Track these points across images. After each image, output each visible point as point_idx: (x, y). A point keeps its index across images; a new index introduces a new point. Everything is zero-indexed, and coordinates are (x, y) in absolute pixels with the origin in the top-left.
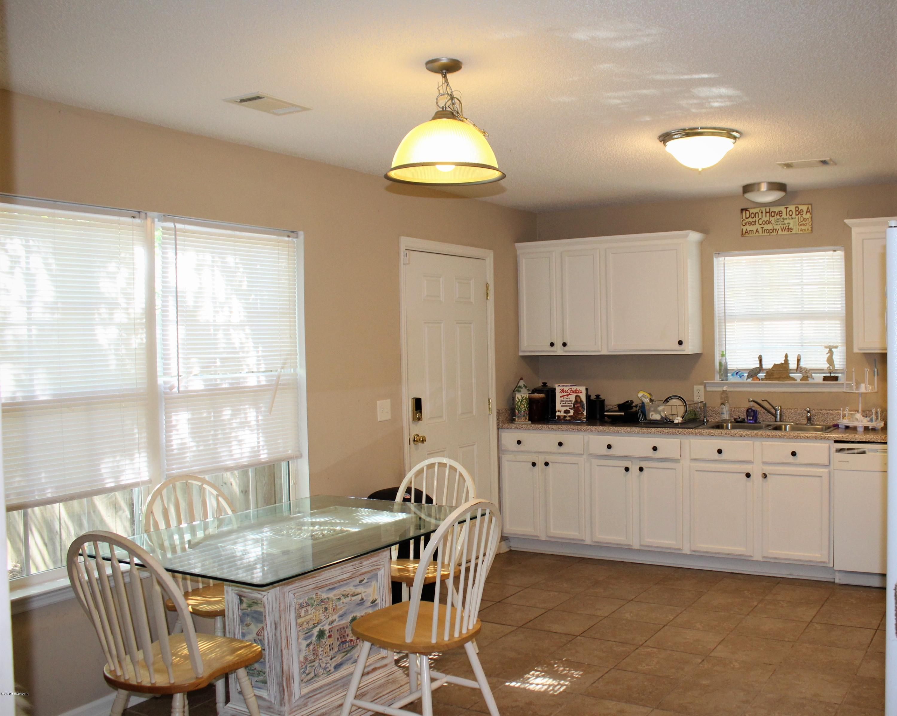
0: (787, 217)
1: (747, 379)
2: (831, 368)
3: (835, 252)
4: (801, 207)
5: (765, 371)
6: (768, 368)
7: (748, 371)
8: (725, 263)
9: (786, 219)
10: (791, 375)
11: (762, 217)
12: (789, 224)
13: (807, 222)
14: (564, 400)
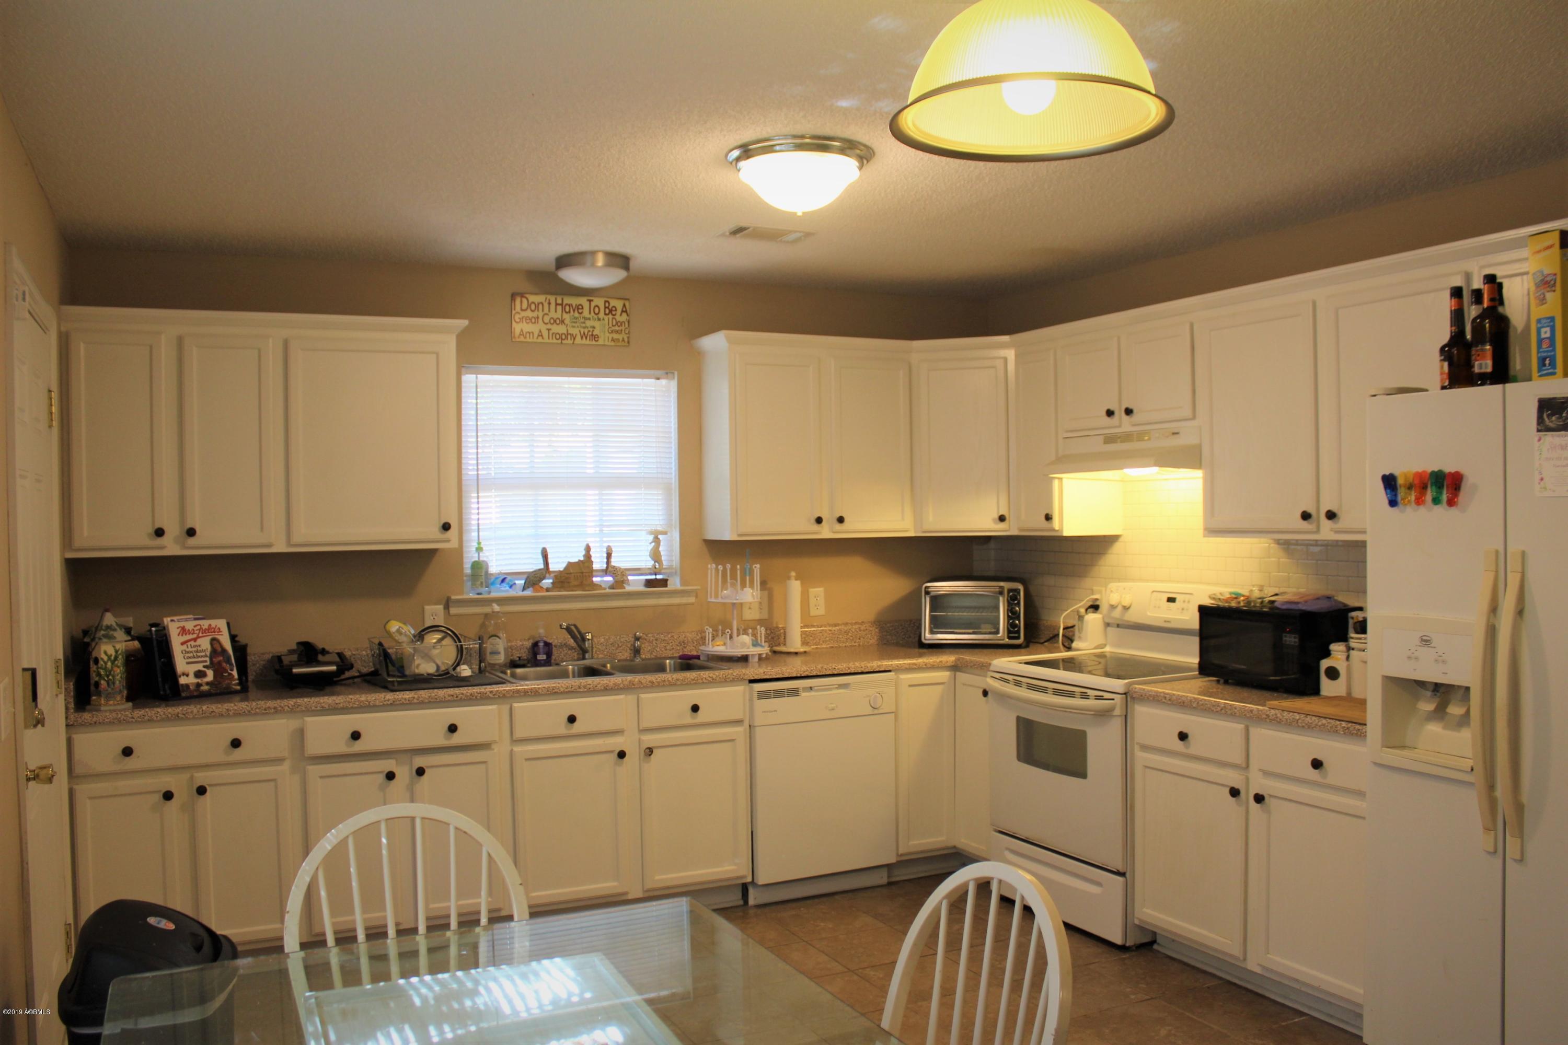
0: (590, 316)
1: (524, 589)
2: (657, 567)
3: (658, 381)
4: (613, 303)
5: (552, 575)
6: (557, 570)
7: (525, 576)
8: (479, 384)
9: (589, 319)
10: (595, 579)
11: (549, 311)
12: (594, 327)
13: (623, 328)
14: (190, 649)
